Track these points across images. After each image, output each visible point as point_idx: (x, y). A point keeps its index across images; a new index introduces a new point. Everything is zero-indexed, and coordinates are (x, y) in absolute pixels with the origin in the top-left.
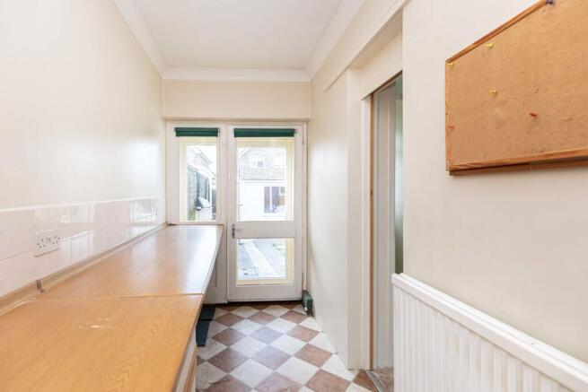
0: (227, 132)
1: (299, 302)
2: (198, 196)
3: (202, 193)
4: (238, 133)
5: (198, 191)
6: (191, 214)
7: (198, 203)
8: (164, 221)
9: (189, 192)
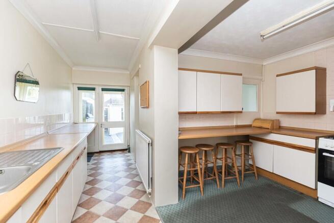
0: (99, 89)
1: (126, 149)
2: (87, 112)
3: (89, 111)
4: (103, 90)
5: (87, 111)
6: (84, 120)
7: (87, 116)
8: (72, 122)
9: (83, 111)
